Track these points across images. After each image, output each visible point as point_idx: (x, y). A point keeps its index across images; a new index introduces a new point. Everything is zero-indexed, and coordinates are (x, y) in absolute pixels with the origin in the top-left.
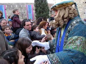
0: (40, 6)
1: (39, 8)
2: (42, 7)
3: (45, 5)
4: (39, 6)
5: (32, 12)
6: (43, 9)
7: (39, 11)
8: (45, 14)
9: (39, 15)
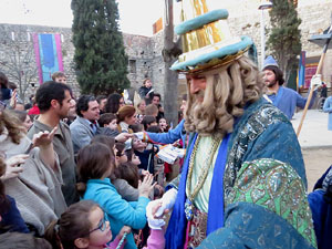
0: (97, 45)
1: (93, 52)
2: (102, 48)
3: (114, 44)
4: (92, 45)
5: (56, 63)
6: (106, 56)
7: (91, 61)
8: (112, 72)
9: (90, 76)
